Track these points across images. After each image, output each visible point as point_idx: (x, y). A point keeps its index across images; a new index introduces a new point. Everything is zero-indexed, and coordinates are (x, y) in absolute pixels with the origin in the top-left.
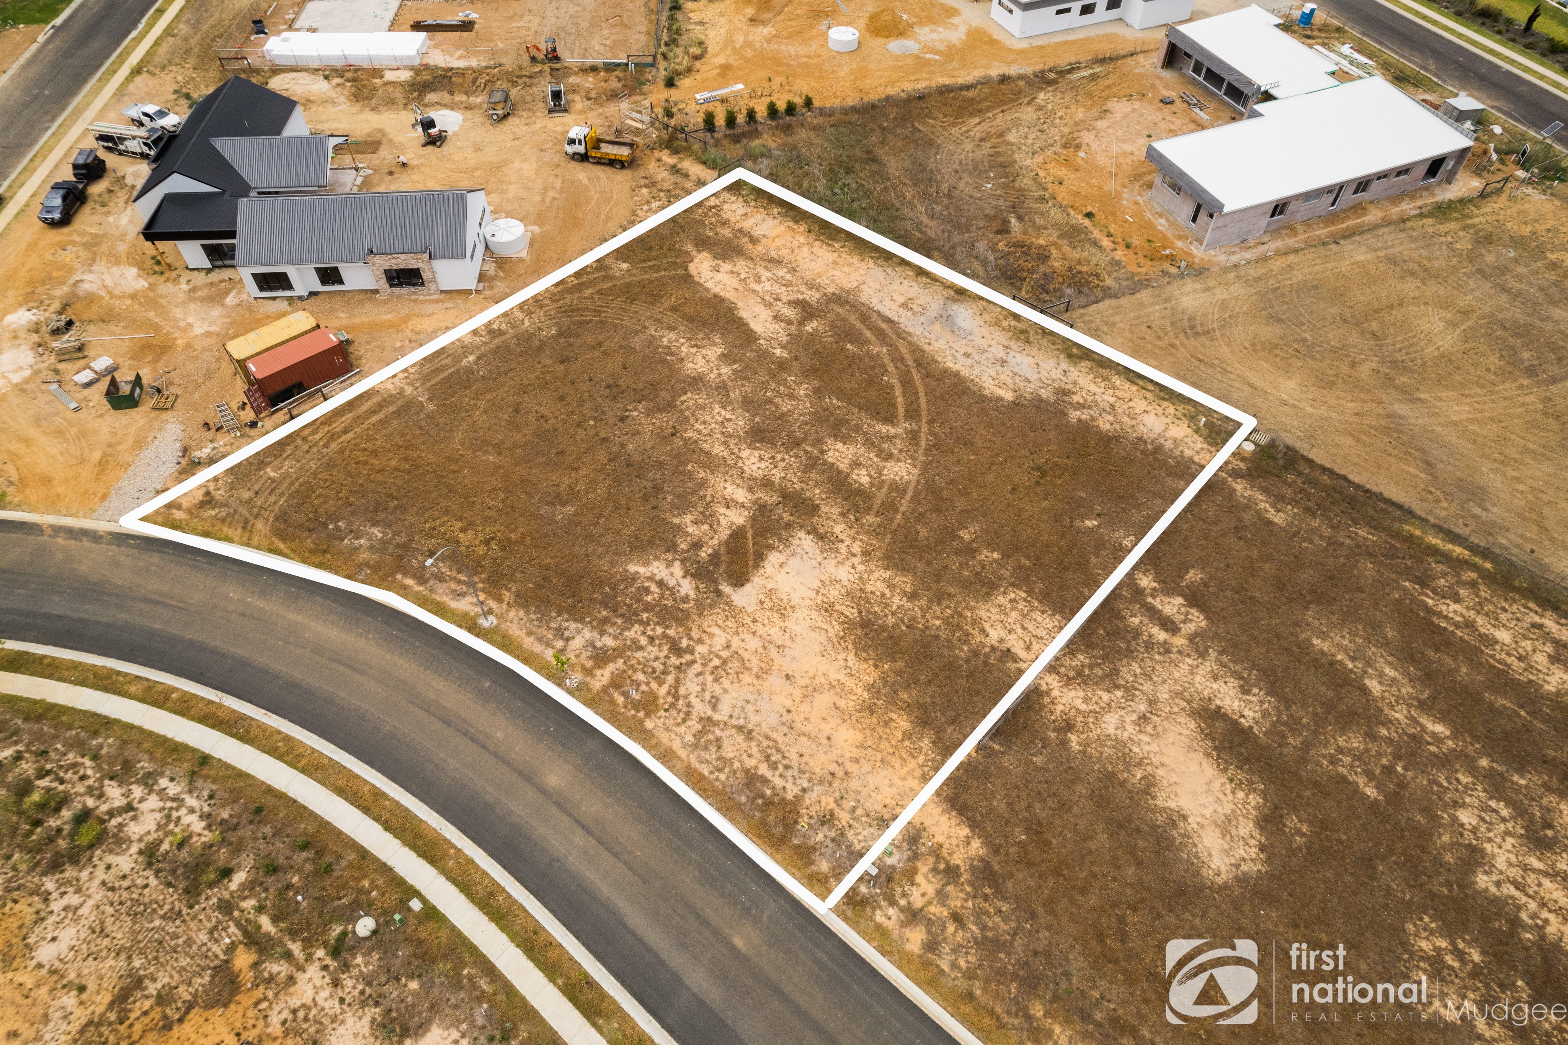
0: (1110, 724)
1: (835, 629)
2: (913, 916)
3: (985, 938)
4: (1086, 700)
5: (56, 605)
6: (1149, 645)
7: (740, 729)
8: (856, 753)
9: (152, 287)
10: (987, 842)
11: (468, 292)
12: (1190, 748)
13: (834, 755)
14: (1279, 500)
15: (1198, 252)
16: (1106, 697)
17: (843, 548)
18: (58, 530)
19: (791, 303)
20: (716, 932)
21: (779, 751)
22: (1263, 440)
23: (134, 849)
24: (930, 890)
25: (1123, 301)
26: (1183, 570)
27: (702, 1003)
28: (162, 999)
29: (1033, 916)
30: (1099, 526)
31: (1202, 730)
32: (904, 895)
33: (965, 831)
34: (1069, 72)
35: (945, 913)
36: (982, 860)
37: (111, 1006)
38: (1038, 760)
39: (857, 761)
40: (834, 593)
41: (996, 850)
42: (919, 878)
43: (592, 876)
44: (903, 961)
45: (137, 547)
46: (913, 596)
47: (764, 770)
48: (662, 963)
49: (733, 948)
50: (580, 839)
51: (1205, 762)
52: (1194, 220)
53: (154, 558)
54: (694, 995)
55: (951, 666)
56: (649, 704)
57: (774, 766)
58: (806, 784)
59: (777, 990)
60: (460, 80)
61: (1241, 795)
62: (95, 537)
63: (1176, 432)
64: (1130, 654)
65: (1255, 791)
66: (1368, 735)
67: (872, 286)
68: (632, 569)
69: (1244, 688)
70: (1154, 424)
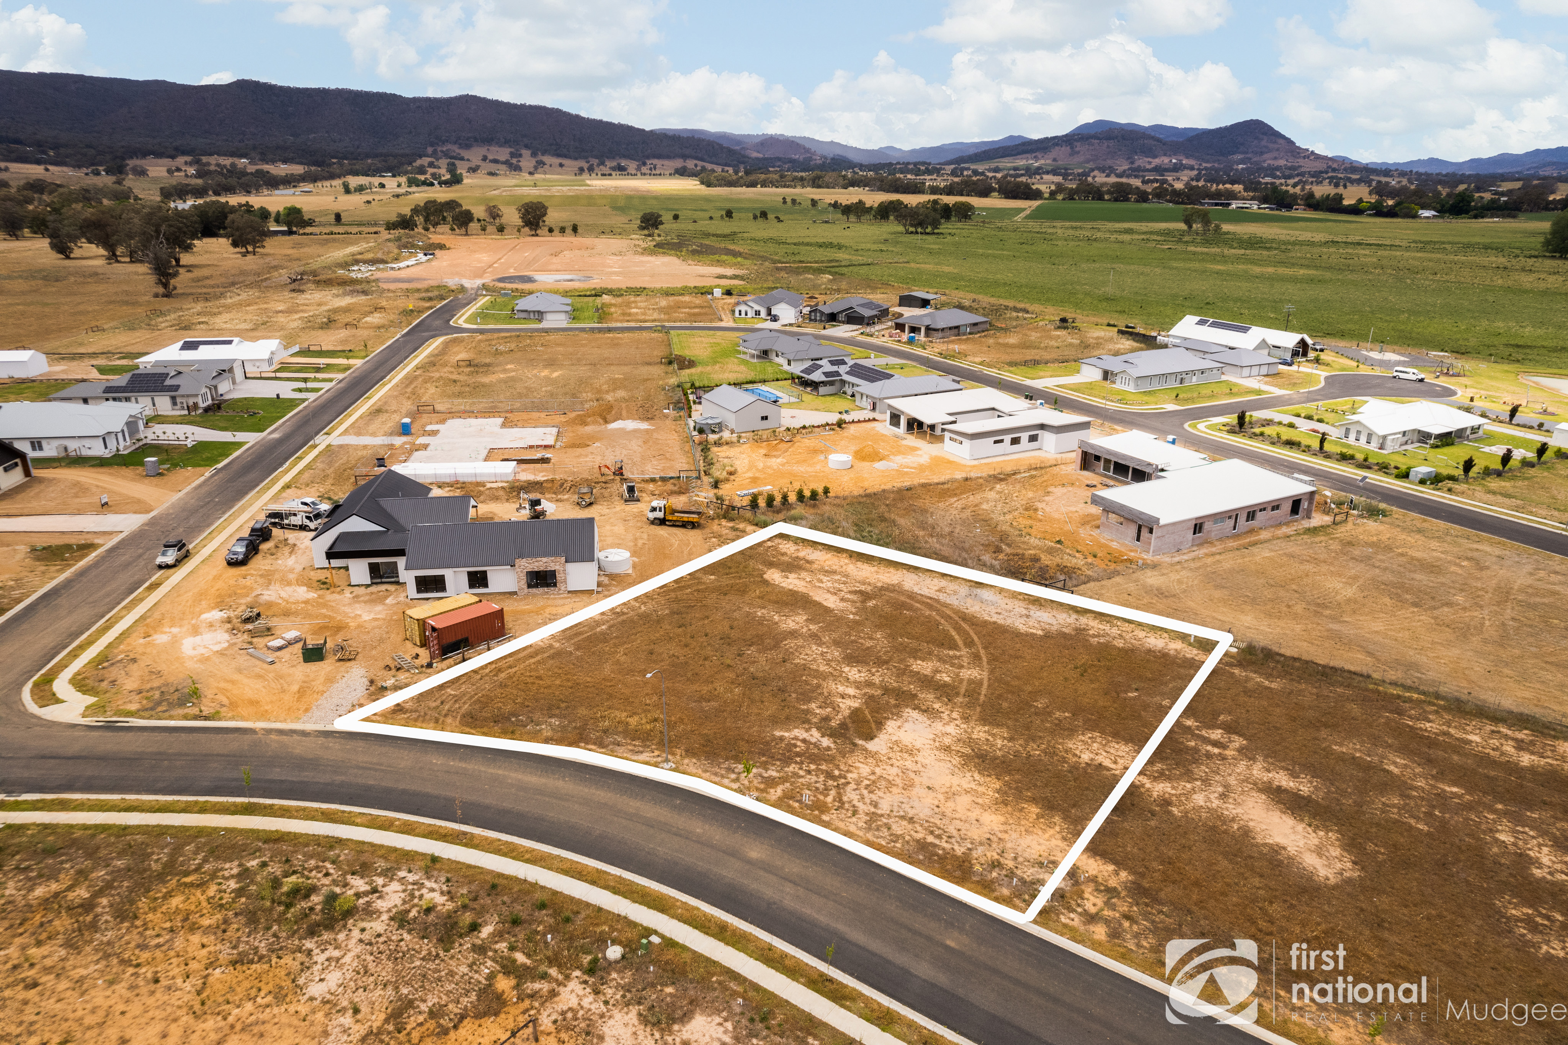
0: (1199, 799)
1: (956, 760)
2: (1091, 918)
3: (1156, 928)
4: (1173, 788)
5: (276, 774)
6: (1209, 756)
7: (903, 818)
8: (1002, 828)
9: (320, 597)
10: (1132, 871)
11: (590, 592)
12: (1268, 810)
13: (986, 829)
14: (1269, 676)
15: (1149, 557)
16: (1189, 786)
17: (945, 716)
18: (269, 731)
19: (850, 592)
20: (929, 938)
21: (939, 828)
22: (1243, 645)
23: (385, 917)
24: (1100, 902)
25: (1103, 583)
26: (1215, 714)
27: (933, 985)
28: (433, 1014)
29: (1189, 912)
30: (1139, 696)
31: (1273, 800)
32: (1079, 905)
33: (1111, 867)
34: (1014, 474)
35: (1117, 915)
36: (1134, 883)
37: (387, 1021)
38: (1153, 823)
39: (1006, 832)
40: (947, 741)
41: (1142, 875)
42: (1086, 895)
43: (808, 911)
44: (1096, 946)
45: (343, 738)
46: (1011, 739)
47: (930, 839)
48: (888, 962)
49: (947, 948)
50: (789, 888)
51: (1283, 816)
52: (1138, 540)
53: (361, 744)
54: (924, 981)
55: (1058, 775)
56: (822, 807)
57: (939, 837)
58: (970, 846)
59: (995, 971)
60: (549, 485)
61: (1322, 833)
62: (304, 733)
63: (1176, 646)
64: (1196, 761)
65: (1331, 831)
66: (1403, 796)
67: (910, 582)
68: (778, 733)
69: (1294, 775)
70: (1156, 642)
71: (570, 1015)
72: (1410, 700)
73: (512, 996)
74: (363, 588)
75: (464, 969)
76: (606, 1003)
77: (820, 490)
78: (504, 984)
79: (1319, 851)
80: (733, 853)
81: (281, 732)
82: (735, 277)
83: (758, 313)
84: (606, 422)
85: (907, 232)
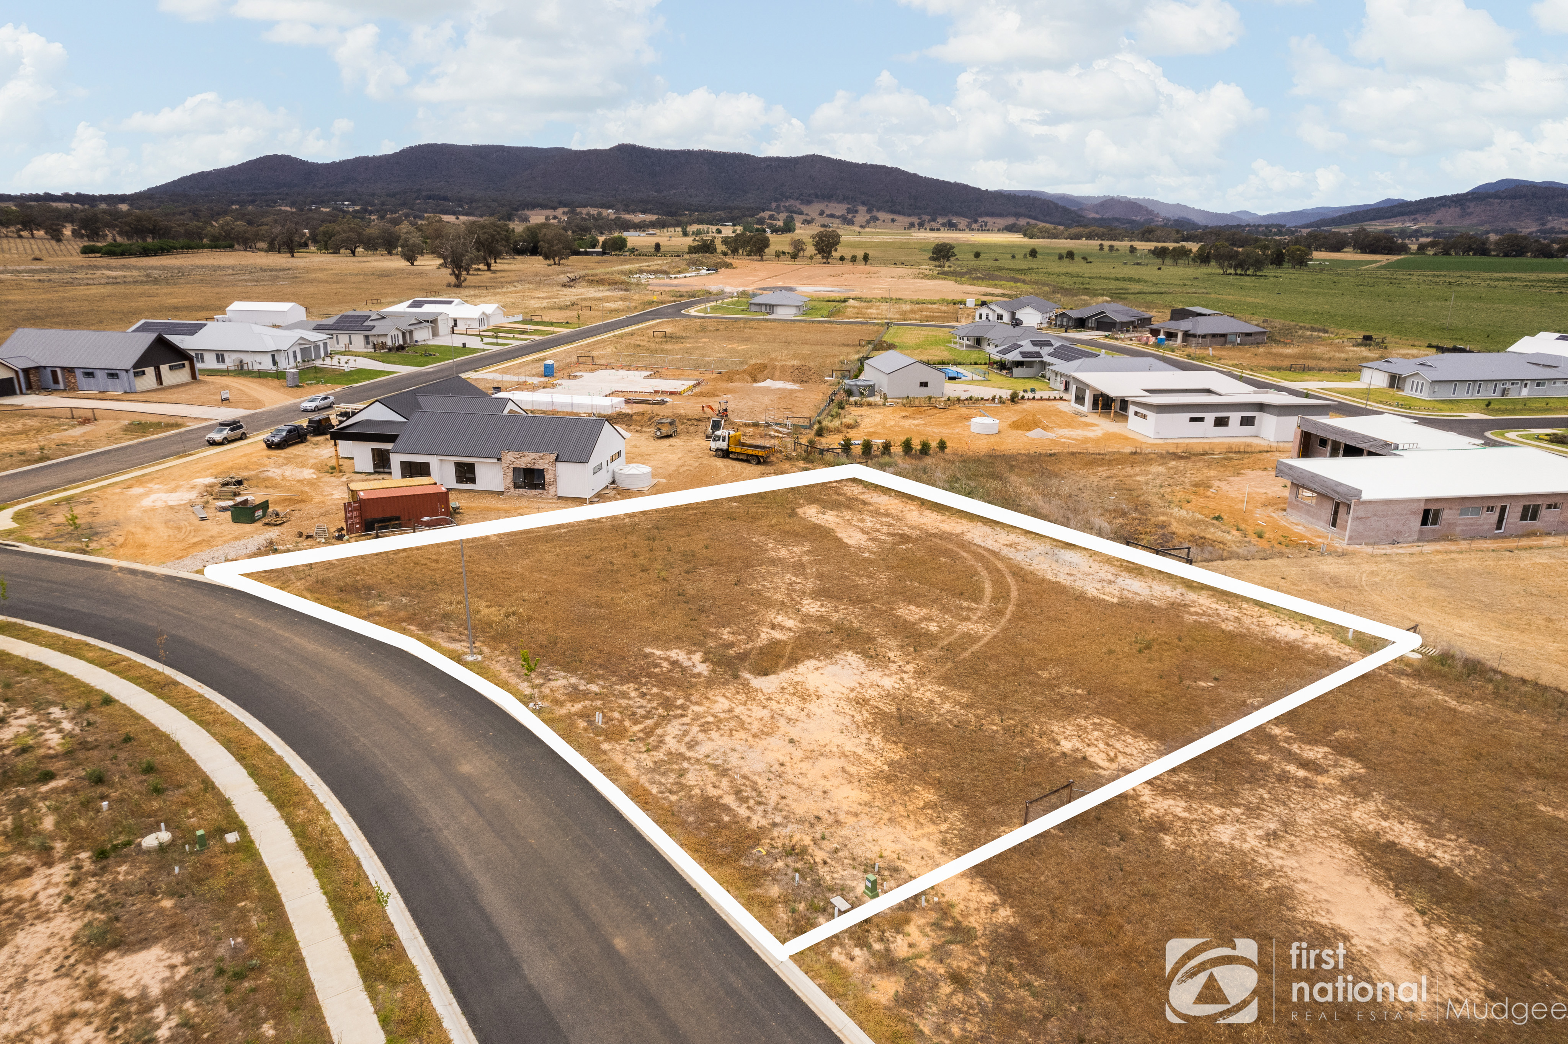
0: (1225, 833)
1: (863, 717)
2: (888, 965)
3: (998, 1008)
4: (1188, 809)
6: (1284, 778)
7: (715, 767)
8: (855, 808)
9: (318, 478)
10: (1021, 910)
11: (580, 500)
12: (1347, 872)
13: (828, 805)
14: (1461, 696)
16: (1218, 811)
17: (893, 667)
18: (121, 569)
19: (888, 534)
20: (593, 928)
21: (754, 789)
22: (1434, 652)
24: (924, 944)
26: (1331, 728)
27: (535, 997)
30: (1216, 687)
31: (1368, 860)
32: (881, 939)
33: (990, 898)
35: (942, 971)
36: (1012, 929)
38: (1113, 851)
39: (856, 815)
40: (871, 693)
41: (1036, 921)
42: (911, 929)
43: (461, 851)
45: (182, 584)
46: (968, 706)
47: (728, 800)
49: (608, 949)
51: (1374, 889)
52: (1332, 523)
53: (190, 591)
54: (529, 987)
56: (615, 734)
57: (743, 800)
58: (778, 820)
61: (1441, 931)
62: (152, 575)
64: (1253, 781)
65: (1466, 930)
67: (977, 534)
68: (648, 650)
70: (1288, 632)
74: (364, 475)
79: (1419, 958)
80: (442, 762)
82: (1003, 295)
83: (1000, 317)
84: (755, 380)
85: (1225, 274)
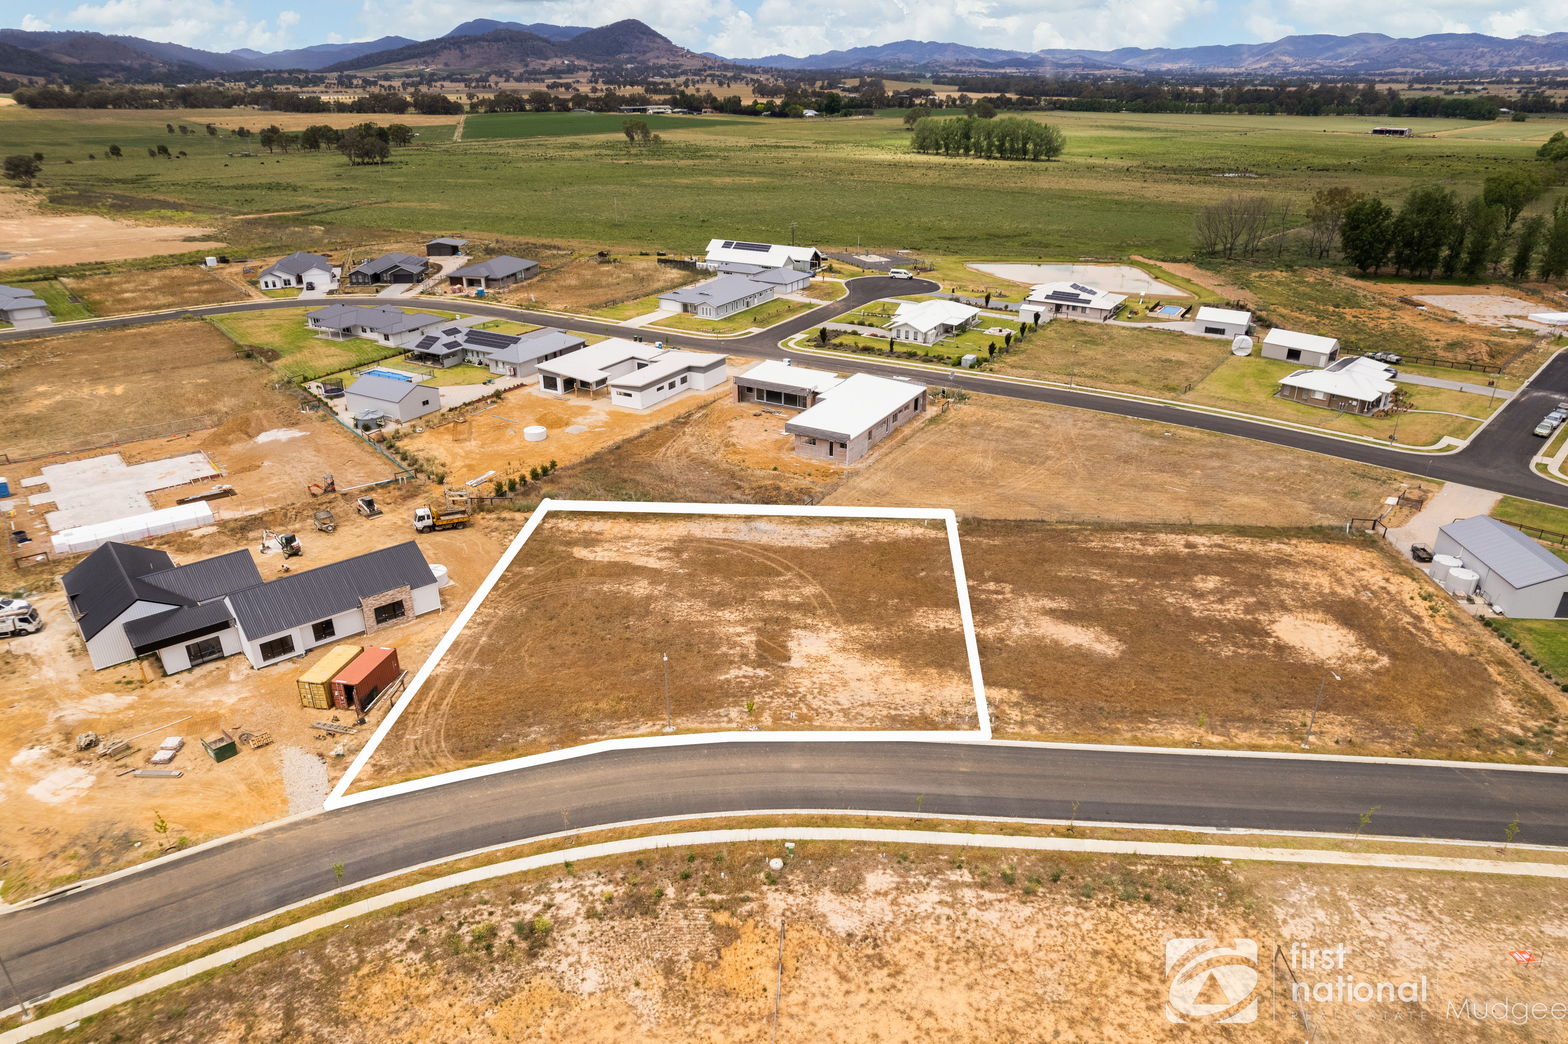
0: (1016, 631)
1: (858, 655)
2: (1022, 724)
3: (1057, 716)
4: (998, 629)
6: (999, 602)
8: (926, 689)
10: (1019, 689)
12: (1056, 625)
13: (918, 694)
14: (989, 537)
15: (846, 466)
16: (1004, 624)
17: (821, 627)
18: (267, 833)
19: (660, 551)
20: (949, 772)
21: (891, 703)
23: (579, 919)
24: (1018, 713)
25: (834, 495)
26: (981, 573)
27: (976, 796)
30: (929, 574)
31: (1053, 618)
32: (1009, 719)
33: (1006, 690)
34: (689, 416)
35: (1033, 716)
36: (1024, 694)
37: (667, 978)
39: (931, 691)
40: (840, 644)
41: (1025, 689)
42: (1008, 712)
44: (1036, 738)
46: (878, 629)
47: (893, 712)
48: (939, 795)
49: (964, 773)
51: (1066, 626)
52: (831, 454)
54: (970, 796)
55: (926, 644)
56: (806, 718)
57: (896, 709)
58: (919, 708)
60: (271, 518)
61: (1092, 629)
63: (918, 531)
64: (995, 608)
65: (1095, 626)
66: (1113, 592)
67: (696, 530)
68: (722, 678)
69: (1053, 599)
70: (904, 532)
71: (788, 913)
72: (1073, 531)
73: (734, 921)
74: (185, 674)
75: (683, 923)
76: (804, 895)
77: (548, 465)
78: (722, 918)
79: (1098, 640)
80: (783, 771)
81: (281, 829)
82: (206, 238)
83: (287, 282)
84: (251, 437)
